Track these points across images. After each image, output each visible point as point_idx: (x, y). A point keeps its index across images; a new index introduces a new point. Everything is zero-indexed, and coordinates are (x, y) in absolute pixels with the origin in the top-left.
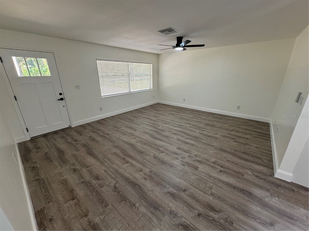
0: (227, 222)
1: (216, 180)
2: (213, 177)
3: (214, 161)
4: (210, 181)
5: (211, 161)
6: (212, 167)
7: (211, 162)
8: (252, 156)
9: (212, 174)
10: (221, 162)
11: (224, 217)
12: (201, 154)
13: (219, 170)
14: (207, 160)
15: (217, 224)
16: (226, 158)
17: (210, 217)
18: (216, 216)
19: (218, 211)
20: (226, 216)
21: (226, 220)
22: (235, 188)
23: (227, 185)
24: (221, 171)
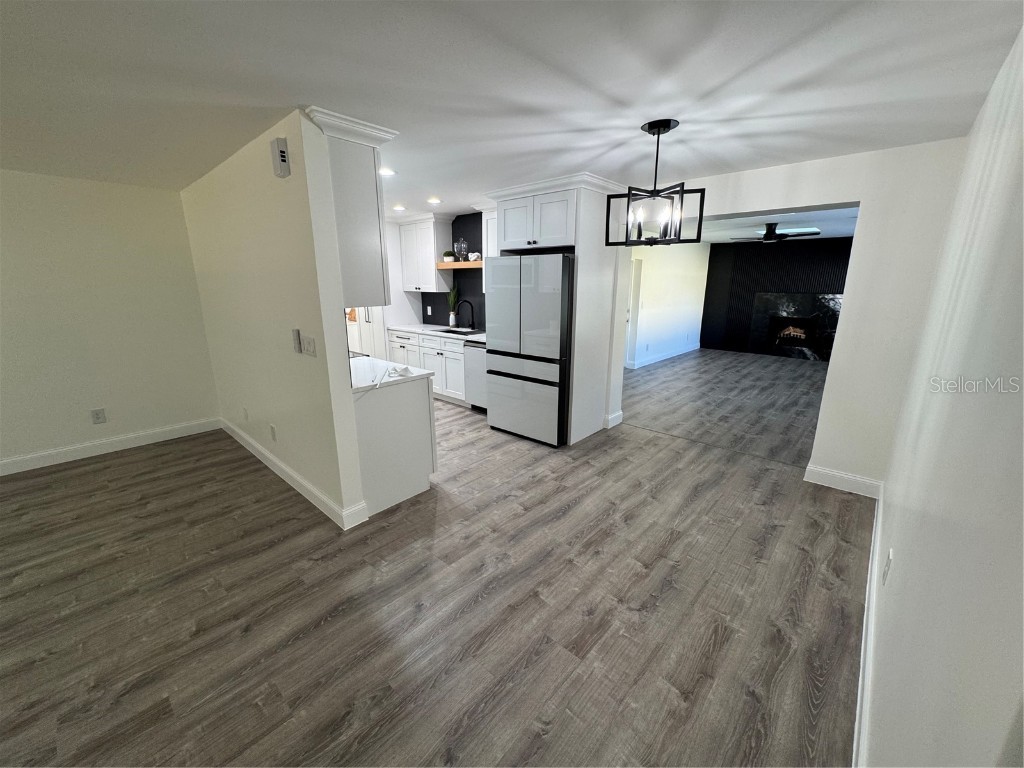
0: (380, 701)
1: (262, 661)
2: (244, 668)
3: (194, 629)
4: (251, 683)
5: (184, 636)
6: (209, 647)
7: (188, 638)
8: (271, 526)
9: (236, 662)
10: (218, 609)
11: (369, 702)
12: (115, 658)
13: (237, 632)
14: (169, 647)
15: (375, 735)
16: (220, 585)
17: (350, 746)
18: (356, 726)
19: (348, 710)
20: (368, 696)
21: (377, 701)
22: (317, 624)
23: (297, 638)
24: (247, 629)
